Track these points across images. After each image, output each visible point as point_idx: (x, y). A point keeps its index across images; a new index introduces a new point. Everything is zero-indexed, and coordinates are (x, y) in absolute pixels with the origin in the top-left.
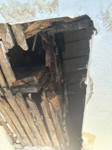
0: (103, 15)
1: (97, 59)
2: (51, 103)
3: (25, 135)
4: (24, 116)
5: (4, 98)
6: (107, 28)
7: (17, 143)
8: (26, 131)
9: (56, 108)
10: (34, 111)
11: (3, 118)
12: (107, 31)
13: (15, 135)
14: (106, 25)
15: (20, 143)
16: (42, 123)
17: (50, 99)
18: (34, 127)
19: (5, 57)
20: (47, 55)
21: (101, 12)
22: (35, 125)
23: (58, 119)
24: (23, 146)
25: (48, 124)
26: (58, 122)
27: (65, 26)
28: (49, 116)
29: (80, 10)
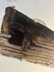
0: (8, 1)
1: (27, 12)
2: (39, 41)
3: (47, 59)
4: (38, 54)
5: (25, 55)
6: (14, 2)
7: (49, 64)
8: (46, 57)
9: (43, 40)
10: (37, 49)
11: (34, 61)
12: (16, 2)
13: (45, 63)
14: (13, 1)
15: (50, 63)
16: (46, 50)
17: (37, 40)
18: (45, 54)
19: (10, 45)
20: (20, 30)
21: (7, 1)
22: (45, 53)
23: (49, 43)
24: (53, 63)
25: (48, 48)
26: (50, 44)
27: (12, 17)
28: (44, 45)
29: (3, 10)
